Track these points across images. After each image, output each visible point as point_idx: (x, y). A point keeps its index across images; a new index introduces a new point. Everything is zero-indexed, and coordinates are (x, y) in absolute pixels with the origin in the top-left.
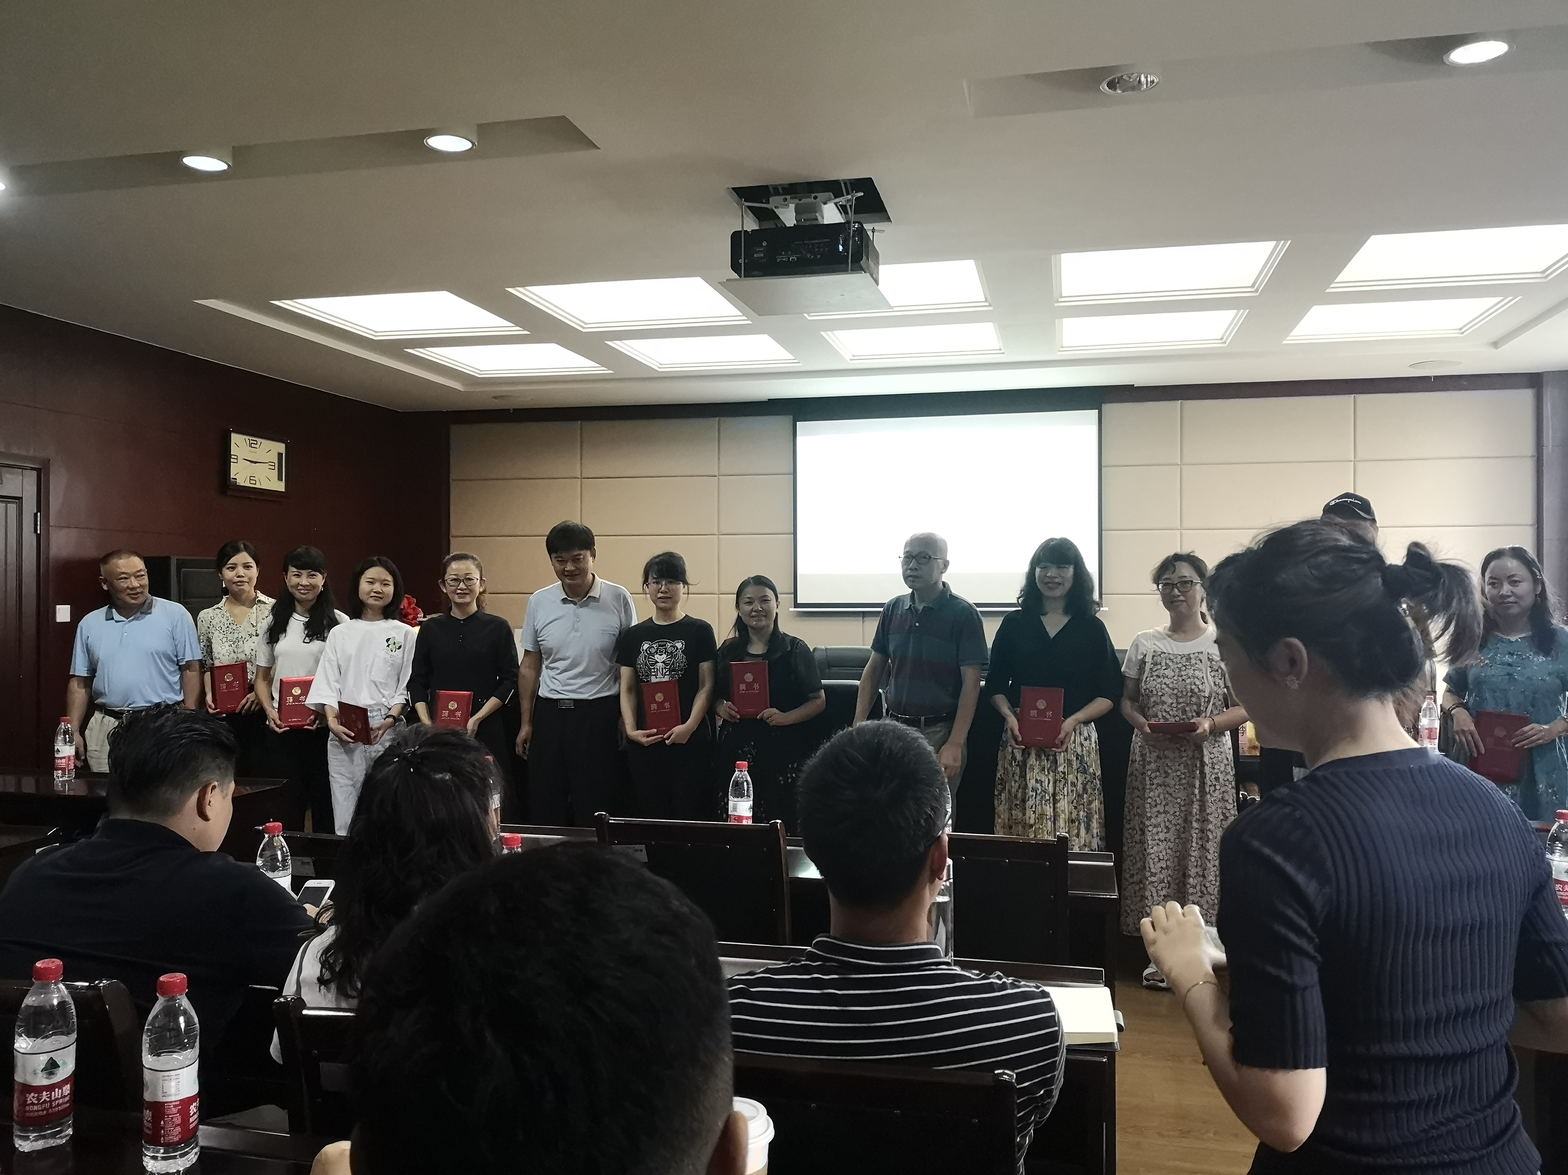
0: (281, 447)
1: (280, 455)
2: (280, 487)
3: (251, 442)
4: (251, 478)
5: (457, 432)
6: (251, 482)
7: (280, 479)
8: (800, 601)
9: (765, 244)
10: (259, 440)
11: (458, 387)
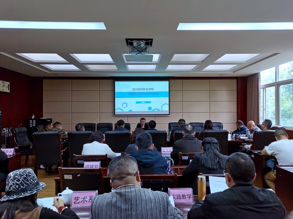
0: (9, 83)
2: (9, 91)
3: (3, 82)
4: (3, 89)
5: (44, 81)
8: (116, 114)
11: (48, 72)
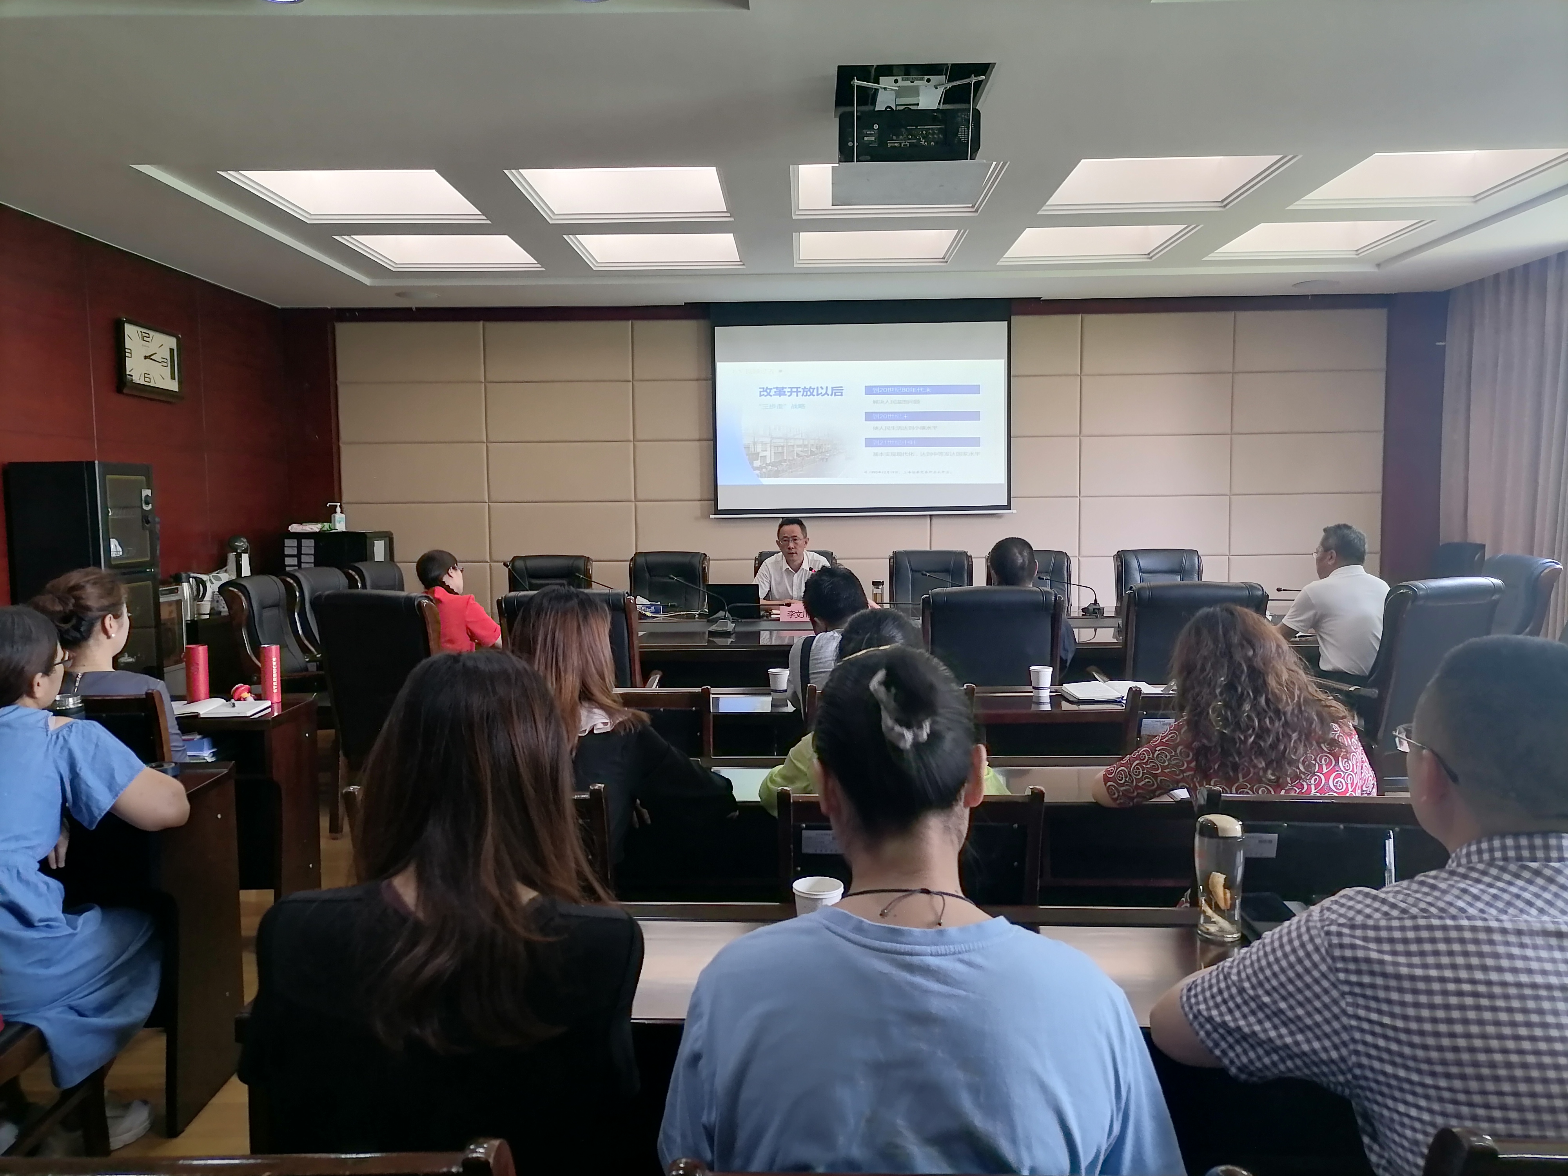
0: (172, 342)
1: (172, 350)
2: (174, 386)
3: (144, 334)
4: (146, 375)
5: (344, 331)
6: (146, 380)
7: (173, 378)
8: (721, 507)
9: (876, 127)
10: (151, 333)
11: (367, 281)
